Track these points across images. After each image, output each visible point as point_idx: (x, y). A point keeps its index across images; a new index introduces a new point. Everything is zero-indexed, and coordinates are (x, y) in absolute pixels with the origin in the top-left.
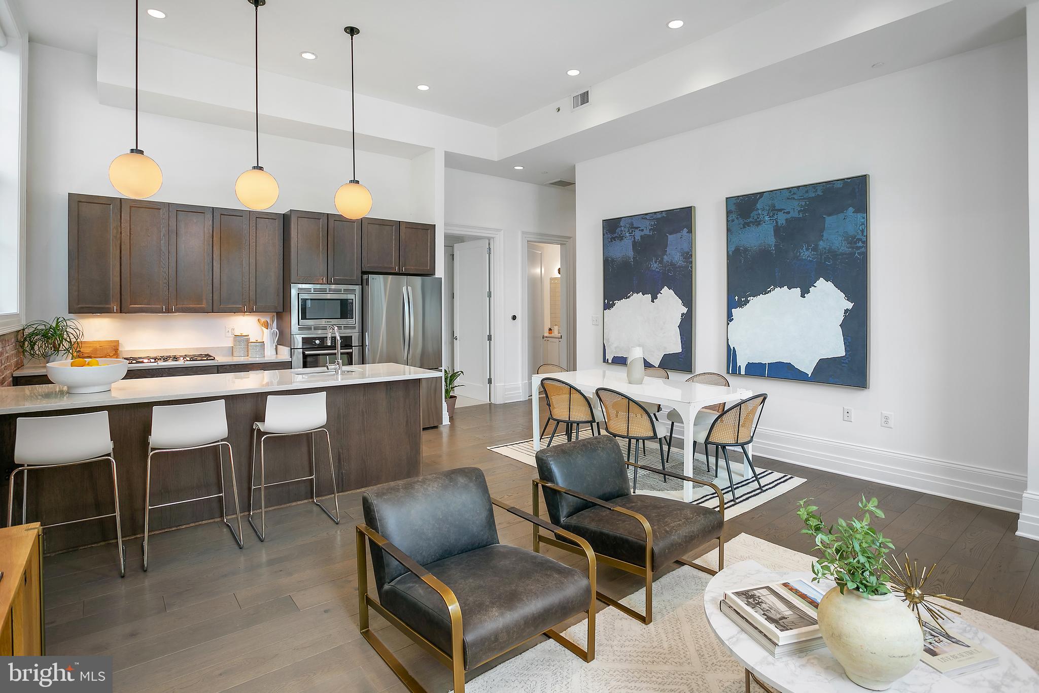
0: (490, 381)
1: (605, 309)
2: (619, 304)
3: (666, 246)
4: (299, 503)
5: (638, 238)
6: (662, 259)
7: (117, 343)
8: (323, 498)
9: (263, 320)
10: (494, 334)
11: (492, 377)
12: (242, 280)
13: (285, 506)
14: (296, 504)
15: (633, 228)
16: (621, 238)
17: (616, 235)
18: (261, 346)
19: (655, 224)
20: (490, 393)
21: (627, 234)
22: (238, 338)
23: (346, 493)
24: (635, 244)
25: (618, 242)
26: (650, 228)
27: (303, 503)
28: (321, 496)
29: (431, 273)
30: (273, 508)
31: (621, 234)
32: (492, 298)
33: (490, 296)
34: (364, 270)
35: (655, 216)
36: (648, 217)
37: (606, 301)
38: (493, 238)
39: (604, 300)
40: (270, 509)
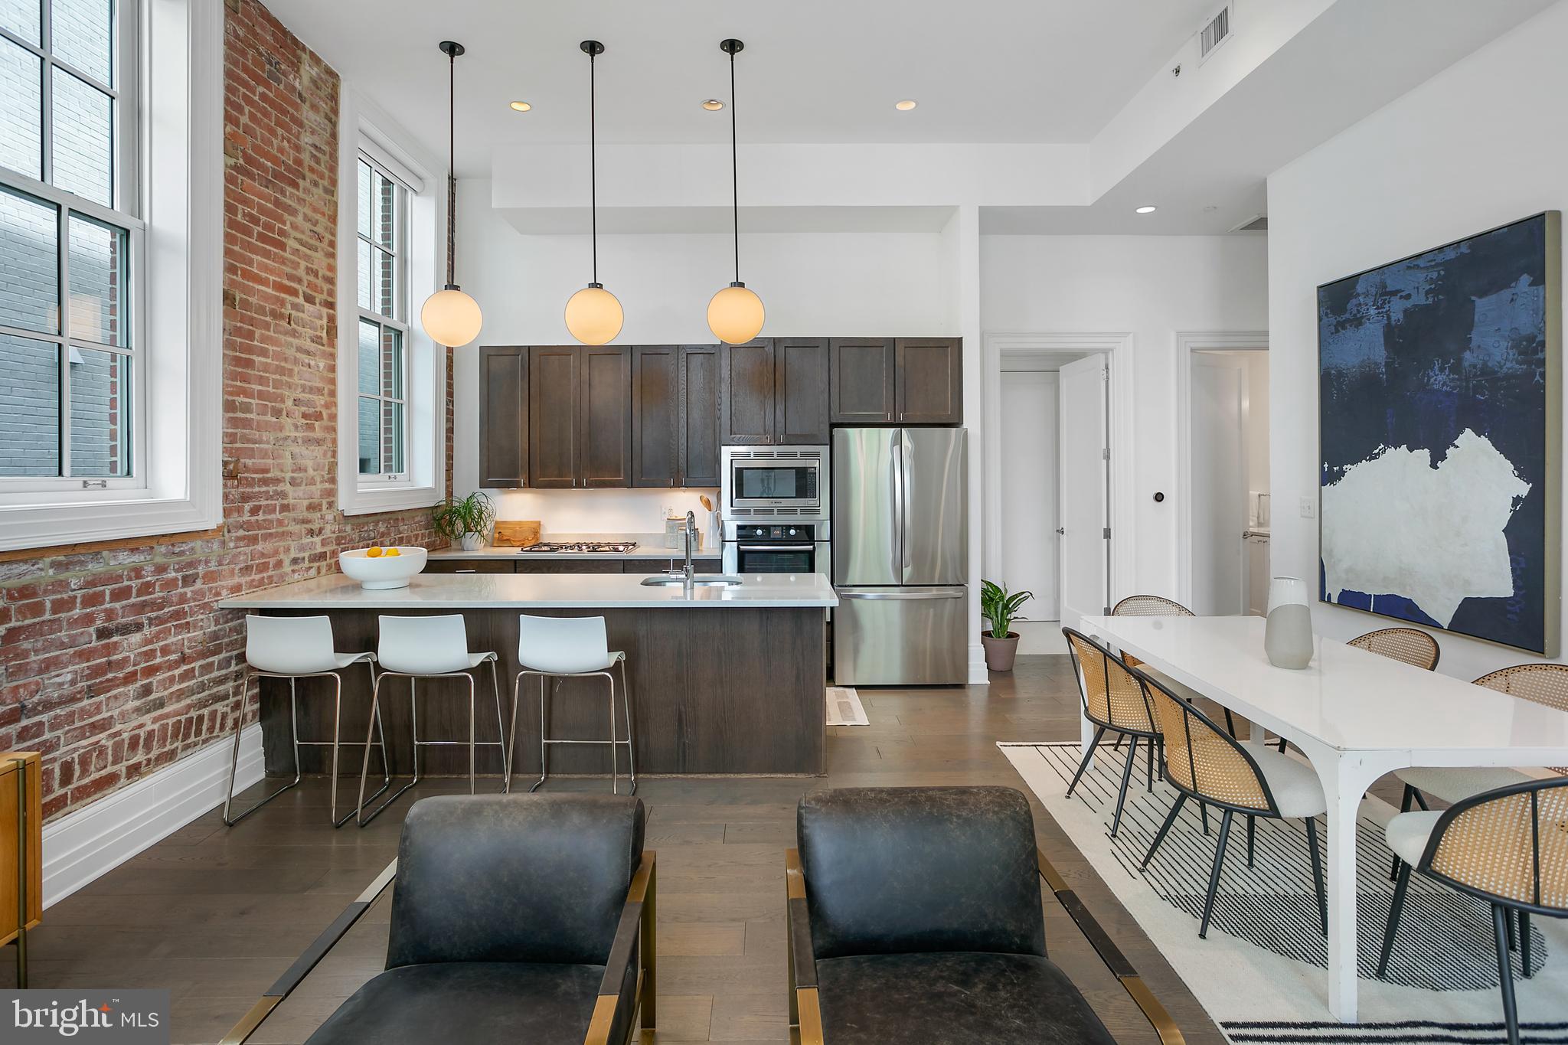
1: (1323, 483)
2: (1356, 473)
3: (1470, 327)
5: (1397, 316)
6: (1459, 361)
7: (540, 522)
9: (706, 497)
10: (1115, 527)
15: (1385, 294)
16: (1358, 322)
17: (1347, 316)
19: (1439, 278)
21: (1373, 311)
22: (671, 523)
24: (1389, 331)
25: (1350, 332)
26: (1428, 287)
29: (954, 420)
31: (1359, 312)
32: (1111, 461)
33: (1108, 457)
34: (834, 421)
35: (1440, 258)
36: (1421, 262)
37: (1326, 465)
38: (1114, 350)
39: (1322, 464)
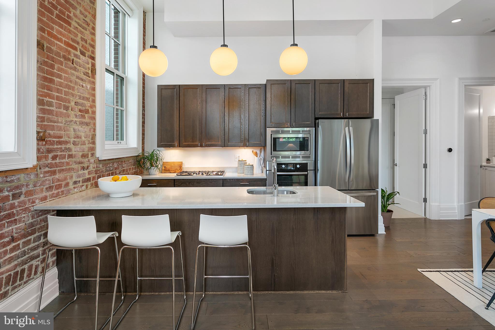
0: (425, 200)
4: (240, 293)
7: (182, 162)
8: (259, 293)
9: (255, 151)
10: (430, 164)
11: (428, 197)
12: (241, 127)
13: (230, 293)
14: (237, 293)
18: (251, 167)
20: (425, 208)
22: (240, 162)
23: (277, 292)
27: (243, 294)
28: (257, 291)
29: (370, 116)
30: (221, 293)
32: (427, 135)
33: (426, 132)
34: (316, 116)
38: (429, 86)
40: (219, 293)
